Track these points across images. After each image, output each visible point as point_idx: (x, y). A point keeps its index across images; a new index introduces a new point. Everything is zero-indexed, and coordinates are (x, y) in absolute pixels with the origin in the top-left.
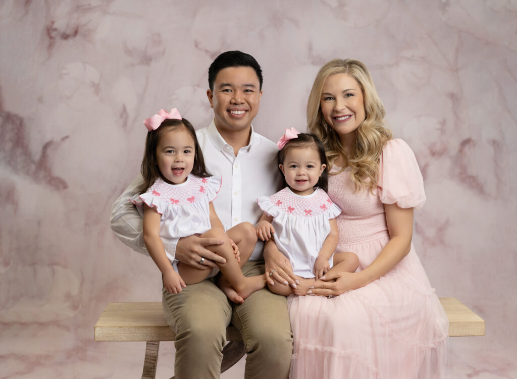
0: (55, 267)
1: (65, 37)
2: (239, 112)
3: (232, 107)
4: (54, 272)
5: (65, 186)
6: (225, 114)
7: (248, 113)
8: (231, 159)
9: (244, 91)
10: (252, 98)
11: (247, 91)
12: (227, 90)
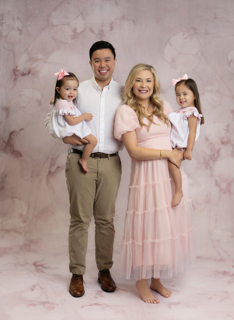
0: (14, 199)
1: (23, 75)
2: (104, 71)
3: (100, 69)
4: (13, 202)
5: (21, 156)
6: (98, 73)
7: (108, 72)
8: (100, 93)
9: (106, 61)
10: (110, 64)
11: (107, 60)
12: (97, 61)
